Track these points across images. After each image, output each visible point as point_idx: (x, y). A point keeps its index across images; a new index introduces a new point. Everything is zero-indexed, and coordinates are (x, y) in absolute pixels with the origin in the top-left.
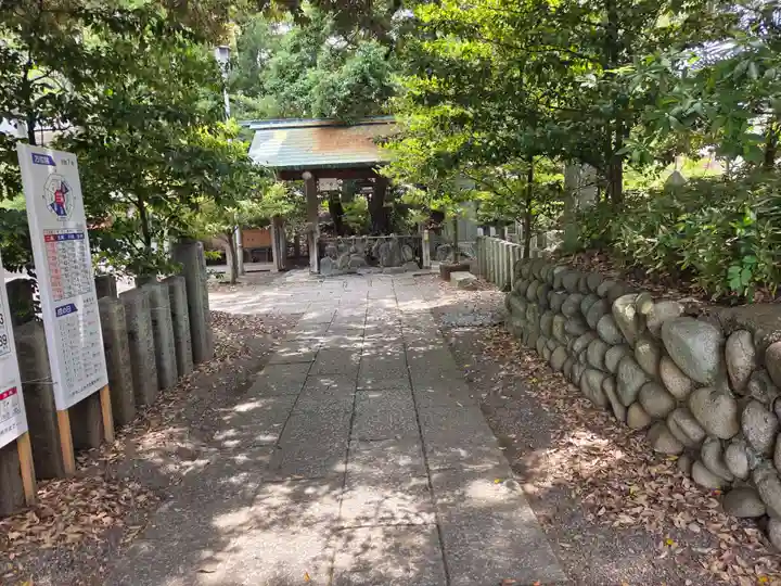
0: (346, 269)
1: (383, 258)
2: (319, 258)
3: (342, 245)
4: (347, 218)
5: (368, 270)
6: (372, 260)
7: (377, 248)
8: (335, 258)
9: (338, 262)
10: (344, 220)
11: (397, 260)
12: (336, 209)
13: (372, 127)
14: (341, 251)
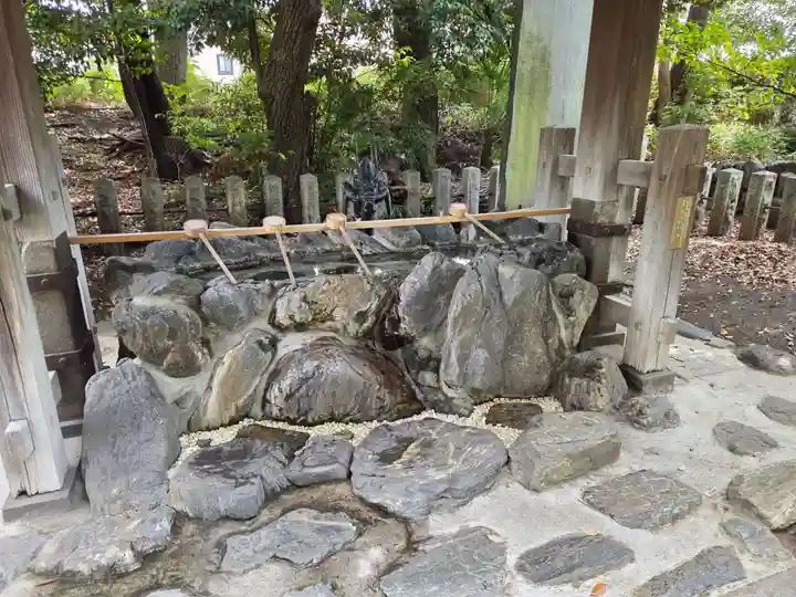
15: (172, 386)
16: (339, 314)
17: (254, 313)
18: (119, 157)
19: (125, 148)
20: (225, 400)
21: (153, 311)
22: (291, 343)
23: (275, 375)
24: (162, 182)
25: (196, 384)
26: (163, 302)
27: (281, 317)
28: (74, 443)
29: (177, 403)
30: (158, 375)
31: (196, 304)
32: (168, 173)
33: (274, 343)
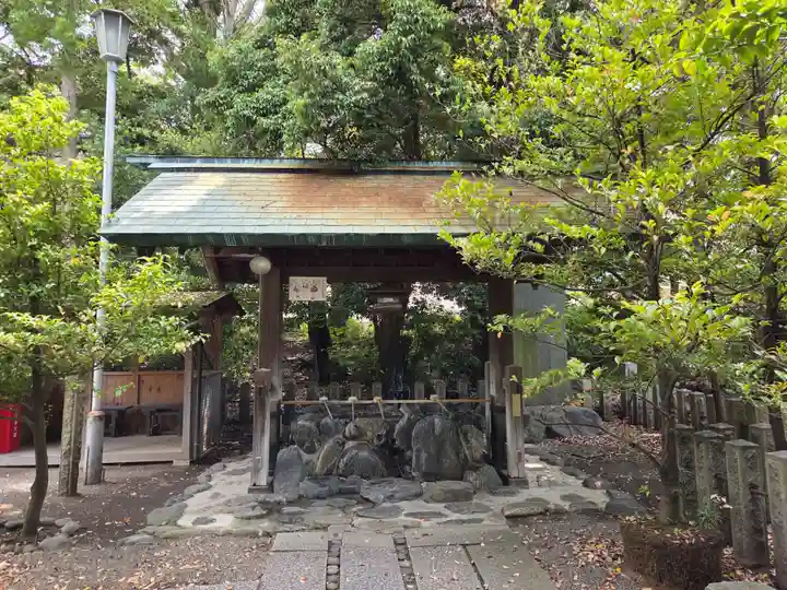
0: (334, 483)
1: (419, 455)
2: (274, 450)
3: (328, 420)
4: (337, 353)
5: (389, 490)
6: (392, 459)
7: (407, 431)
8: (311, 450)
9: (318, 460)
10: (331, 356)
11: (449, 461)
12: (320, 337)
13: (405, 179)
14: (323, 433)
15: (306, 457)
16: (369, 434)
17: (337, 432)
18: (300, 371)
19: (304, 365)
20: (323, 464)
21: (304, 426)
22: (350, 444)
23: (343, 456)
24: (320, 385)
25: (313, 457)
26: (308, 424)
27: (347, 434)
28: (271, 478)
29: (307, 463)
30: (301, 452)
31: (318, 425)
32: (324, 380)
33: (344, 444)
